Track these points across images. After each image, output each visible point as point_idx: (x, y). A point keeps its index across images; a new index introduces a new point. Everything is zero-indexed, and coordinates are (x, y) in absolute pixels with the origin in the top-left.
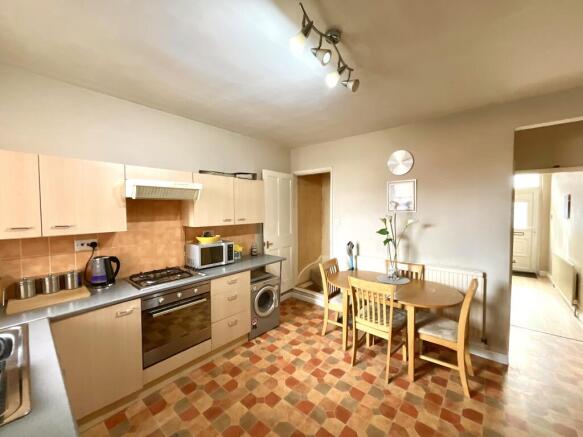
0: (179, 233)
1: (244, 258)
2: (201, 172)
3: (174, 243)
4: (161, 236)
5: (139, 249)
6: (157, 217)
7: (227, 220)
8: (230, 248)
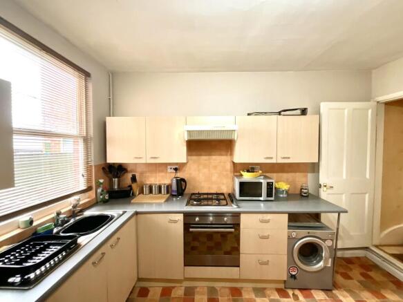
0: (229, 166)
1: (290, 196)
2: (249, 114)
3: (225, 173)
4: (215, 167)
5: (201, 175)
6: (213, 153)
7: (267, 158)
8: (270, 185)
